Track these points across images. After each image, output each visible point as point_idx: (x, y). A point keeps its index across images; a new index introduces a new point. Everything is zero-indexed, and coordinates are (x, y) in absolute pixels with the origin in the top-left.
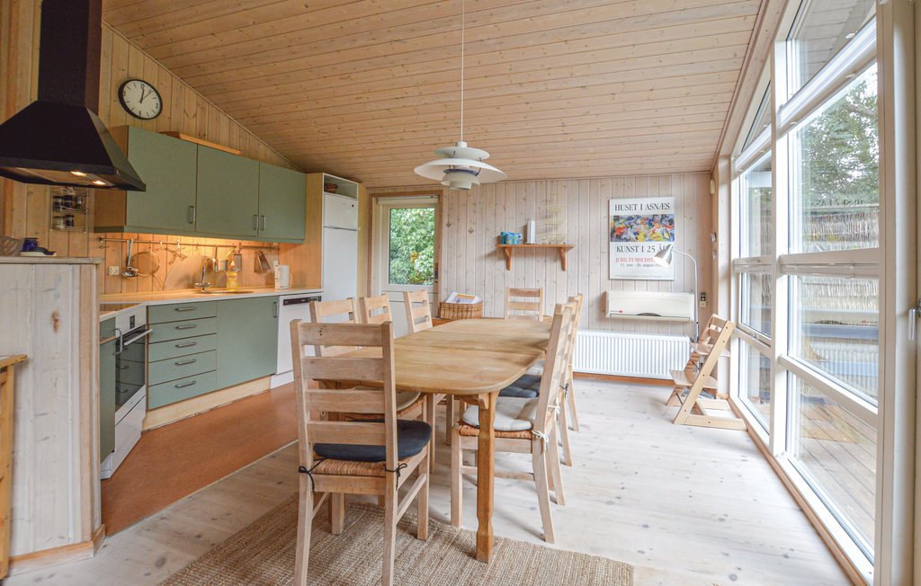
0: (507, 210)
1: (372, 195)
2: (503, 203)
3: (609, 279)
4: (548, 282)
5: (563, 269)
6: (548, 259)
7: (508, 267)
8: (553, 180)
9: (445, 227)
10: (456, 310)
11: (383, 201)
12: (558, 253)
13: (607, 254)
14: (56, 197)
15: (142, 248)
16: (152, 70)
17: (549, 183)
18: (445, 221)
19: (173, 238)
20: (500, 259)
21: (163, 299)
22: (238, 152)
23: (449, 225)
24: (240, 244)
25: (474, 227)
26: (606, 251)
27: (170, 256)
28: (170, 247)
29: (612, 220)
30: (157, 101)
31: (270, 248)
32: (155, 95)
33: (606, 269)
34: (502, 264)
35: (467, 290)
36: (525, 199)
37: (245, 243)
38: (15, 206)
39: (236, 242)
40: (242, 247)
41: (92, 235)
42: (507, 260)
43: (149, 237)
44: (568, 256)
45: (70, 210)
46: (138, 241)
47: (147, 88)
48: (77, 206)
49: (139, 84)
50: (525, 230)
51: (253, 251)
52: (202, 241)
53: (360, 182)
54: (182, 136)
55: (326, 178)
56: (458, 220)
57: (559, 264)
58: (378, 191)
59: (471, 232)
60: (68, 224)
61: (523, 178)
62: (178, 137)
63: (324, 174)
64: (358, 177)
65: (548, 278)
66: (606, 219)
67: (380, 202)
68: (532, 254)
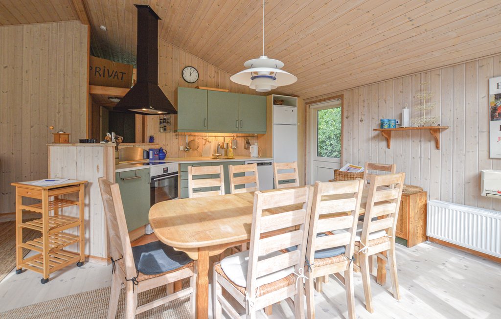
0: (388, 102)
1: (307, 103)
2: (384, 97)
3: (489, 158)
4: (422, 159)
5: (437, 147)
6: (423, 139)
7: (388, 146)
8: (426, 72)
9: (345, 119)
10: (343, 176)
11: (313, 106)
12: (432, 133)
13: (486, 134)
14: (161, 119)
15: (192, 138)
16: (195, 61)
17: (423, 75)
18: (345, 115)
19: (204, 134)
20: (382, 140)
21: (201, 160)
22: (227, 91)
23: (347, 118)
24: (237, 135)
25: (363, 118)
26: (486, 129)
27: (204, 141)
28: (204, 138)
29: (492, 99)
30: (197, 74)
31: (253, 136)
32: (196, 72)
33: (486, 148)
34: (384, 144)
35: (359, 163)
36: (401, 92)
37: (239, 135)
38: (148, 124)
39: (235, 134)
40: (237, 137)
41: (174, 134)
42: (388, 141)
43: (196, 134)
44: (442, 137)
45: (166, 124)
46: (190, 135)
47: (193, 69)
48: (167, 122)
49: (189, 68)
50: (401, 116)
51: (243, 138)
52: (219, 134)
53: (298, 97)
54: (200, 87)
55: (274, 97)
56: (353, 113)
57: (433, 144)
58: (309, 101)
59: (361, 121)
60: (165, 130)
61: (399, 75)
62: (199, 88)
63: (273, 95)
64: (296, 94)
65: (423, 156)
66: (486, 98)
67: (311, 107)
68: (408, 136)
